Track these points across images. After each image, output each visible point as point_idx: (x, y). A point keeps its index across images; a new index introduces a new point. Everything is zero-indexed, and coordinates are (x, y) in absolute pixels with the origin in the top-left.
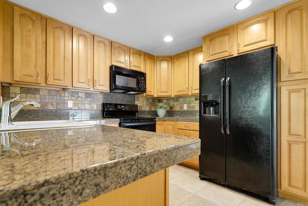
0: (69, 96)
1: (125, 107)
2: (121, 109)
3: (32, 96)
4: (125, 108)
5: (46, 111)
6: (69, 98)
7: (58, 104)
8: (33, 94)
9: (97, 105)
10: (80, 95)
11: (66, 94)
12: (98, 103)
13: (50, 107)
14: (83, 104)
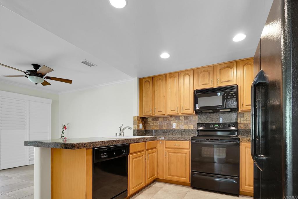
0: (173, 120)
1: (219, 125)
2: (213, 128)
3: (156, 122)
4: (219, 127)
5: (162, 130)
6: (174, 122)
7: (168, 126)
8: (156, 121)
9: (193, 125)
10: (181, 118)
11: (172, 119)
12: (194, 124)
13: (164, 128)
14: (182, 125)
